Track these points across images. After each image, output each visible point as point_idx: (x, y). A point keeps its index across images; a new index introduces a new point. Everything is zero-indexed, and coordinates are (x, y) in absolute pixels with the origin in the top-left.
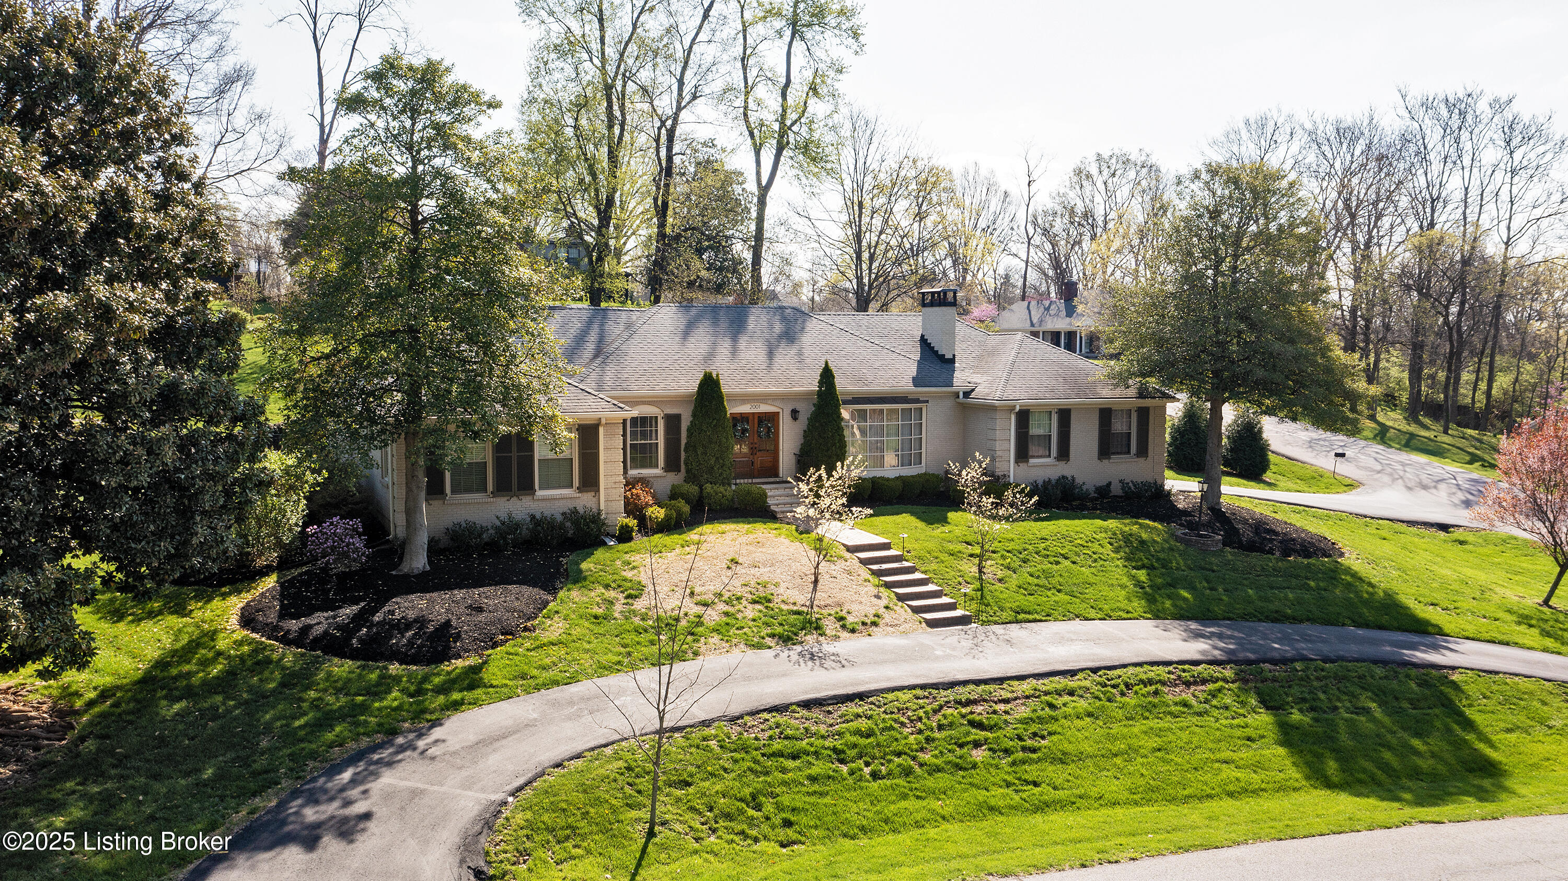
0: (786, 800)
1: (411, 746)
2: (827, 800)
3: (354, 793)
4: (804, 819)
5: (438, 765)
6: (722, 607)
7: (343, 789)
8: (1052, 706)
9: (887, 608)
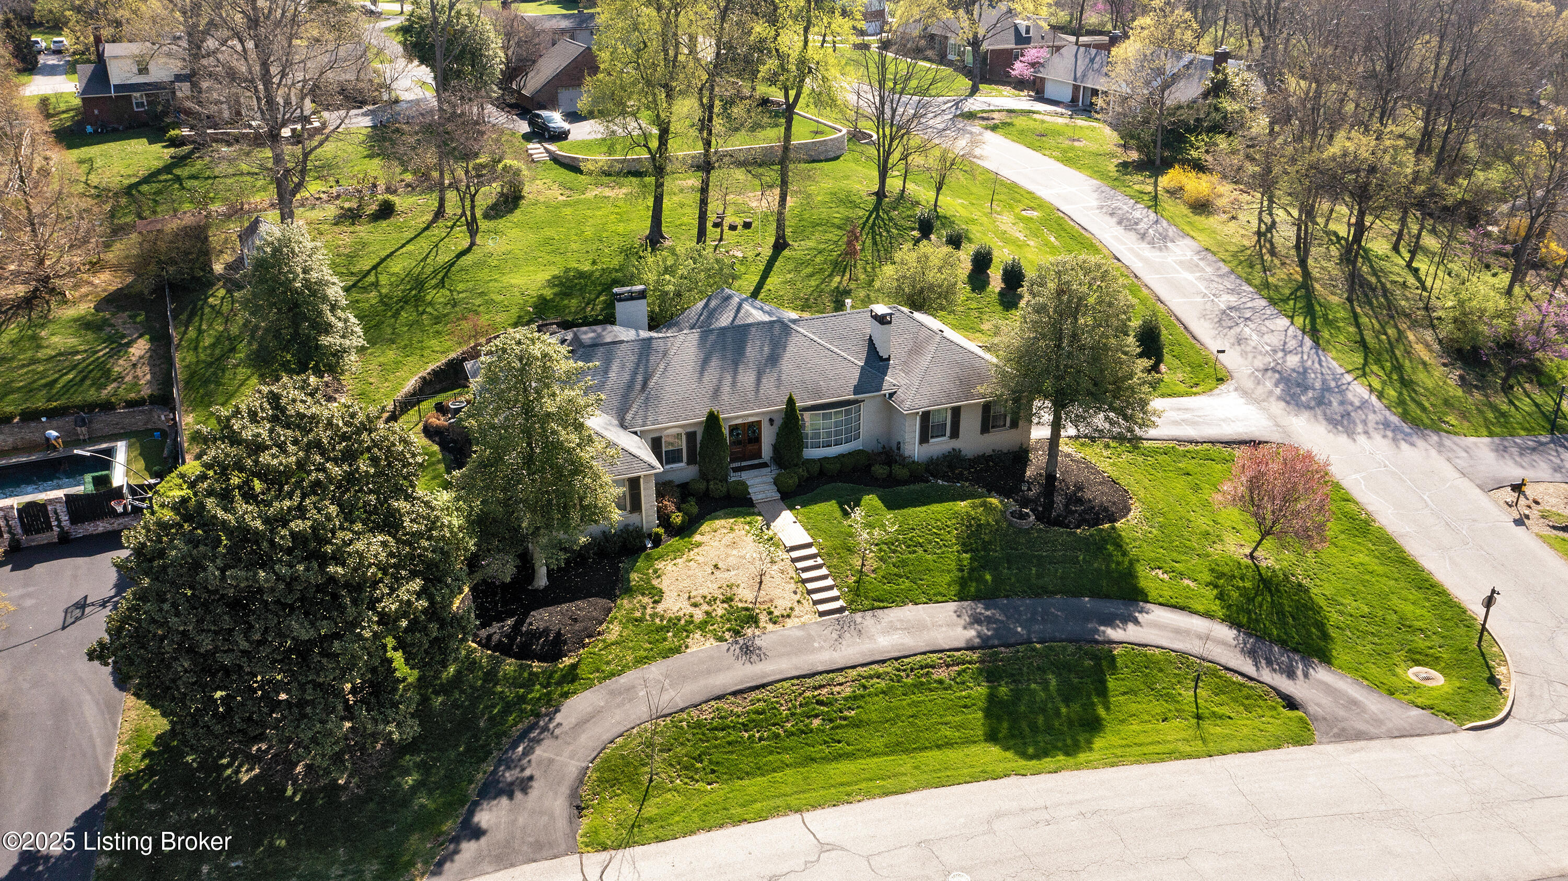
0: (714, 758)
1: (545, 729)
2: (734, 756)
3: (525, 761)
4: (721, 769)
5: (560, 741)
6: (705, 607)
7: (520, 760)
8: (865, 687)
9: (799, 602)
